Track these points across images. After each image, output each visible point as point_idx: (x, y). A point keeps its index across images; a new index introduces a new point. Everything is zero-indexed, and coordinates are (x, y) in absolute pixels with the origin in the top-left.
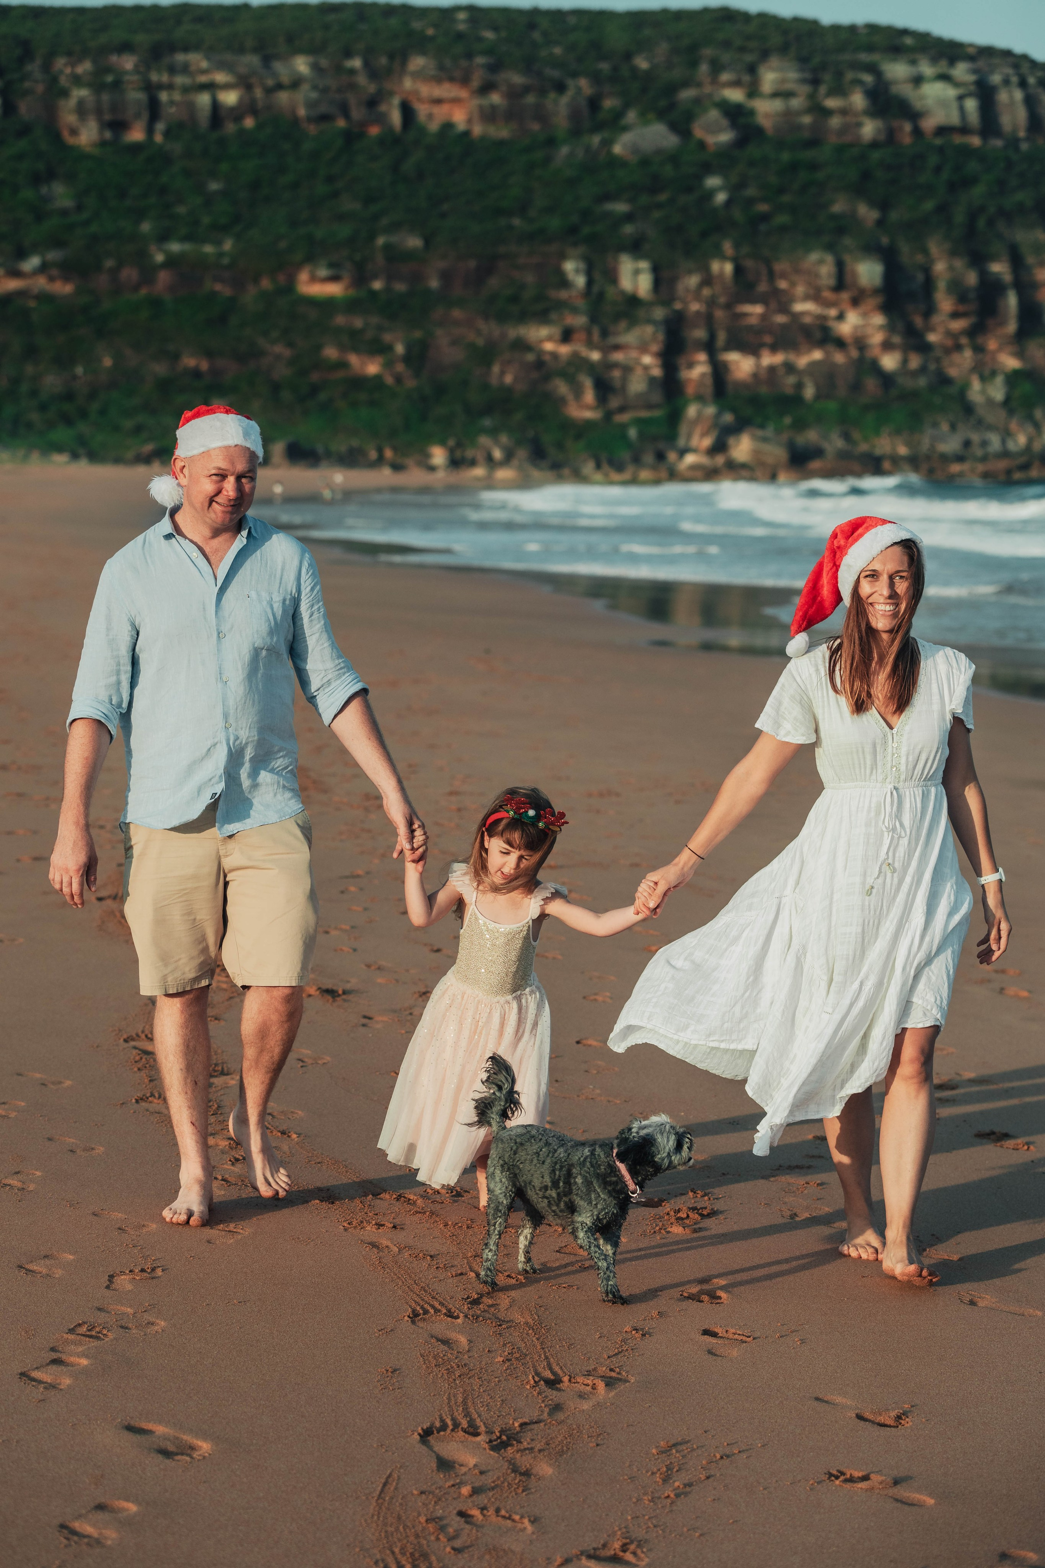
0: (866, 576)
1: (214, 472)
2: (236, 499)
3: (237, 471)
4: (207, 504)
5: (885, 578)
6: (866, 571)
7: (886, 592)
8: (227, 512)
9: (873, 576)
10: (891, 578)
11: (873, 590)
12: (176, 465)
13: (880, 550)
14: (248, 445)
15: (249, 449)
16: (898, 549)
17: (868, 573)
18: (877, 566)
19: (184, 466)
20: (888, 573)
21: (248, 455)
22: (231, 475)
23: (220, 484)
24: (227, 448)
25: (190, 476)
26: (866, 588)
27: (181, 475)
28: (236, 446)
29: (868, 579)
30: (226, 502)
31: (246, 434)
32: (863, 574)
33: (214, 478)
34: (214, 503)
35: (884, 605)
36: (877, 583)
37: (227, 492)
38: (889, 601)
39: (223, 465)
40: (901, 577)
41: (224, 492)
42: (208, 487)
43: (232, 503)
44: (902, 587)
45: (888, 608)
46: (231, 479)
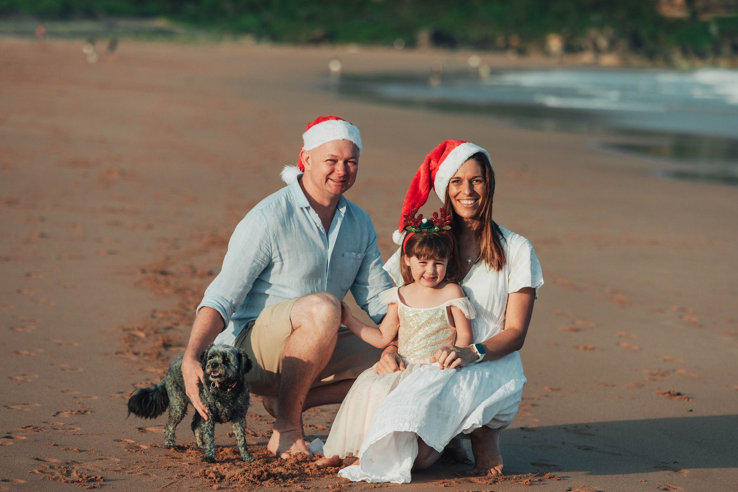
0: (453, 182)
1: (328, 158)
2: (344, 176)
3: (344, 157)
4: (324, 181)
5: (466, 183)
6: (453, 178)
7: (467, 192)
8: (339, 186)
9: (458, 181)
10: (470, 181)
11: (459, 191)
12: (303, 157)
13: (461, 164)
14: (352, 140)
15: (352, 142)
16: (472, 162)
17: (454, 179)
18: (459, 175)
19: (309, 157)
20: (468, 179)
21: (351, 147)
22: (341, 160)
23: (333, 166)
24: (337, 141)
25: (313, 162)
26: (454, 190)
27: (307, 163)
28: (344, 140)
29: (455, 183)
30: (337, 179)
31: (350, 133)
32: (452, 181)
33: (329, 162)
34: (329, 180)
35: (467, 201)
36: (461, 186)
37: (338, 171)
38: (470, 198)
39: (335, 153)
40: (477, 181)
41: (336, 172)
42: (325, 168)
43: (342, 179)
44: (478, 188)
45: (470, 202)
46: (341, 162)
